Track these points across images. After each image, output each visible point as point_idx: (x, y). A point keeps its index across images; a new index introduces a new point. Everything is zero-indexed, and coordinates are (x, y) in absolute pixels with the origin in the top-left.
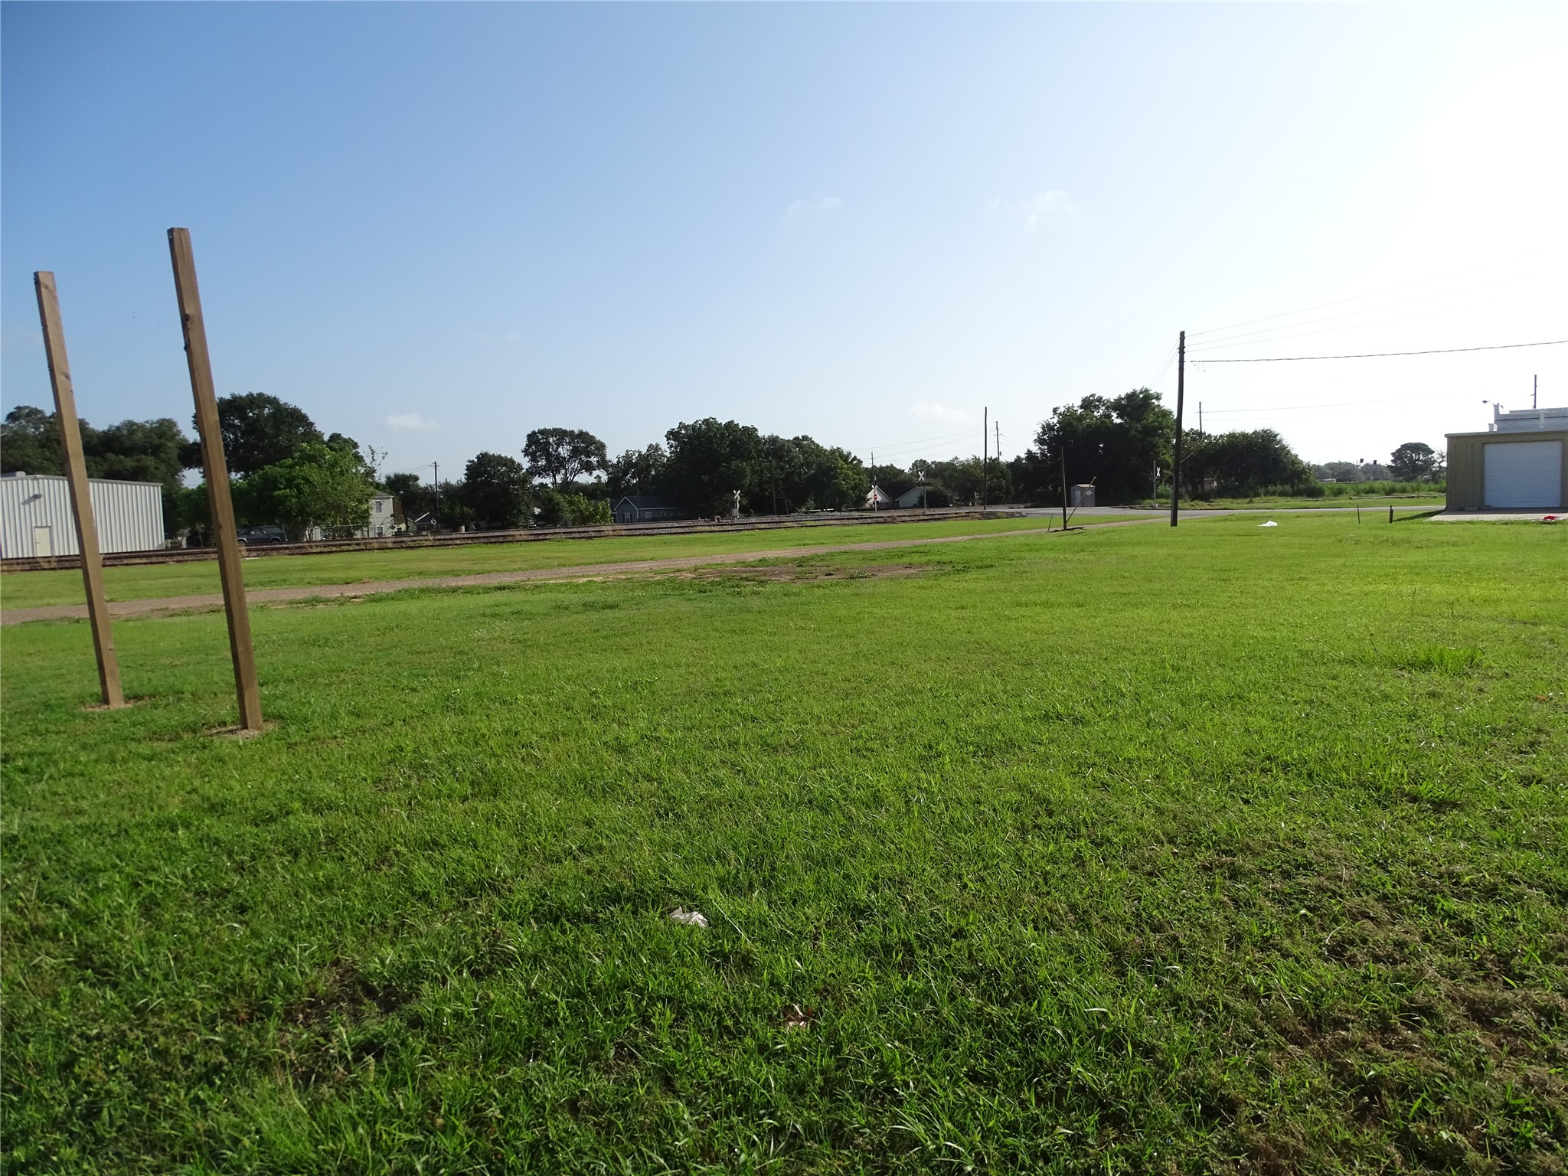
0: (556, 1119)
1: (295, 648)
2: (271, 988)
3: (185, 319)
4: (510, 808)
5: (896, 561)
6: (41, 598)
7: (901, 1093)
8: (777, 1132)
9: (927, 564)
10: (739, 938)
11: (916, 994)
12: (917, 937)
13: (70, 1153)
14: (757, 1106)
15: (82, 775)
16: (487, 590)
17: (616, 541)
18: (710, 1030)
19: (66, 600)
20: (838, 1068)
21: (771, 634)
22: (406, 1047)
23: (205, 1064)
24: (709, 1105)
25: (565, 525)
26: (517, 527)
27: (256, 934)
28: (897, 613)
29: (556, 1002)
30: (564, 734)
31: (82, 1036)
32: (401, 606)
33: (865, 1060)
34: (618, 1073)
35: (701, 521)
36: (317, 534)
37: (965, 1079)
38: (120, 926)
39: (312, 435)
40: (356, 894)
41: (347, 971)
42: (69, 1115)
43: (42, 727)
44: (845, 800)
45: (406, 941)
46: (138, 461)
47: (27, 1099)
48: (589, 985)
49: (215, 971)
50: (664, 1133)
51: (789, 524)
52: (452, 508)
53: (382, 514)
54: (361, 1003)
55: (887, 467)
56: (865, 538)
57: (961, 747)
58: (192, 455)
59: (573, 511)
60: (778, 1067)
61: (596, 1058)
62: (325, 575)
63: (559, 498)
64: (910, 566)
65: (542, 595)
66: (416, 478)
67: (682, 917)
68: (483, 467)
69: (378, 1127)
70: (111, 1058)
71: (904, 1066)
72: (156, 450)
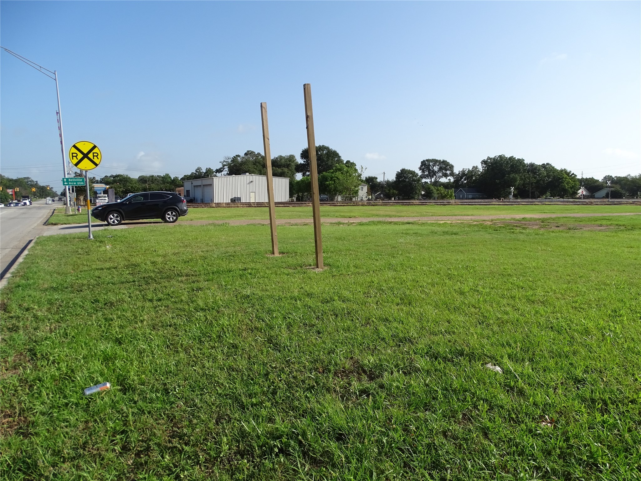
0: (438, 437)
1: (334, 240)
2: (330, 362)
3: (307, 117)
4: (417, 310)
5: (593, 223)
6: (252, 216)
7: (601, 467)
8: (538, 468)
9: (610, 225)
10: (518, 381)
11: (609, 424)
12: (609, 398)
13: (268, 404)
14: (527, 455)
15: (267, 278)
16: (403, 223)
17: (456, 207)
18: (505, 417)
19: (259, 218)
20: (568, 448)
21: (529, 251)
22: (379, 395)
23: (309, 385)
24: (504, 448)
25: (434, 199)
26: (415, 199)
27: (324, 343)
28: (595, 247)
29: (437, 391)
30: (437, 284)
31: (270, 366)
32: (371, 228)
33: (582, 448)
34: (464, 426)
35: (494, 200)
36: (340, 198)
37: (636, 470)
38: (280, 331)
39: (340, 161)
40: (358, 335)
41: (356, 362)
42: (268, 391)
43: (255, 260)
44: (570, 329)
45: (377, 355)
46: (282, 170)
47: (255, 383)
48: (450, 387)
49: (311, 353)
50: (485, 455)
51: (538, 203)
52: (389, 190)
53: (363, 192)
54: (361, 375)
55: (590, 178)
56: (576, 211)
57: (633, 314)
58: (300, 168)
59: (438, 194)
60: (538, 441)
61: (453, 417)
62: (342, 214)
63: (432, 187)
64: (601, 225)
65: (426, 227)
66: (376, 178)
67: (491, 367)
68: (403, 175)
69: (369, 422)
70: (279, 376)
71: (603, 456)
72: (288, 166)
